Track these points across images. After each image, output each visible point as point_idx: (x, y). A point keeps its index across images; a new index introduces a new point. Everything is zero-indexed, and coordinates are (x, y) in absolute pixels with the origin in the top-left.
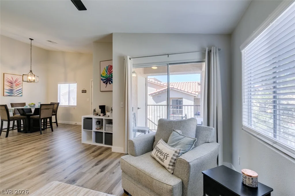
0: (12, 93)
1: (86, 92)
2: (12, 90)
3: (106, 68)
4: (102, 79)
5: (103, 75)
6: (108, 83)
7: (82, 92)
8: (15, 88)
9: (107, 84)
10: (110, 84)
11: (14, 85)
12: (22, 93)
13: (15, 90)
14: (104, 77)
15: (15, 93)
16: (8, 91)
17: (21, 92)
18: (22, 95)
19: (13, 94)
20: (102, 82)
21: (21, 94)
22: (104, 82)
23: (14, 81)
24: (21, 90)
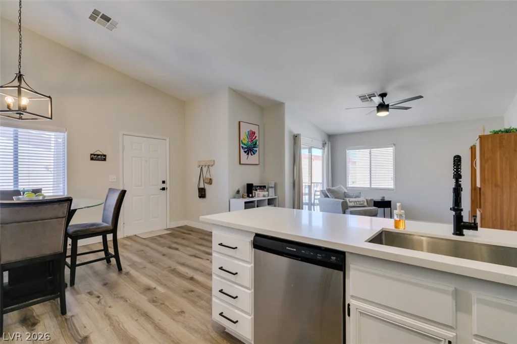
1: (105, 160)
3: (247, 133)
4: (242, 147)
5: (244, 142)
6: (250, 153)
7: (92, 159)
9: (248, 154)
10: (252, 155)
14: (244, 144)
20: (242, 151)
22: (245, 152)
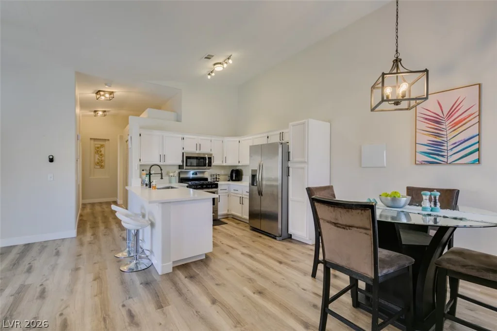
0: (438, 155)
2: (440, 144)
8: (452, 137)
11: (446, 125)
12: (478, 150)
13: (449, 144)
15: (450, 153)
16: (425, 149)
17: (476, 146)
18: (479, 160)
19: (443, 156)
21: (475, 156)
23: (445, 114)
24: (476, 139)
